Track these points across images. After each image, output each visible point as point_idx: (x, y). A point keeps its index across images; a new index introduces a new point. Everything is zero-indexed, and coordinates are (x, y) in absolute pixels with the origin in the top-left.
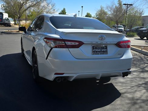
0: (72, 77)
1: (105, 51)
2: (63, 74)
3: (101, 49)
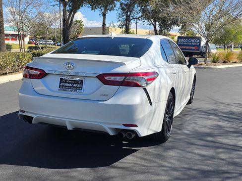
0: (33, 117)
1: (78, 87)
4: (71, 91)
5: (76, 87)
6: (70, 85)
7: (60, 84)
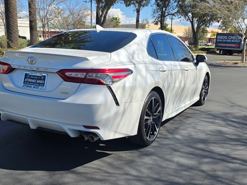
1: (41, 84)
3: (37, 79)
4: (34, 87)
5: (39, 83)
6: (33, 81)
7: (25, 79)
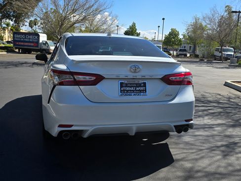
0: (86, 131)
1: (142, 91)
2: (71, 126)
3: (136, 87)
4: (134, 95)
5: (139, 90)
6: (132, 89)
7: (121, 89)
